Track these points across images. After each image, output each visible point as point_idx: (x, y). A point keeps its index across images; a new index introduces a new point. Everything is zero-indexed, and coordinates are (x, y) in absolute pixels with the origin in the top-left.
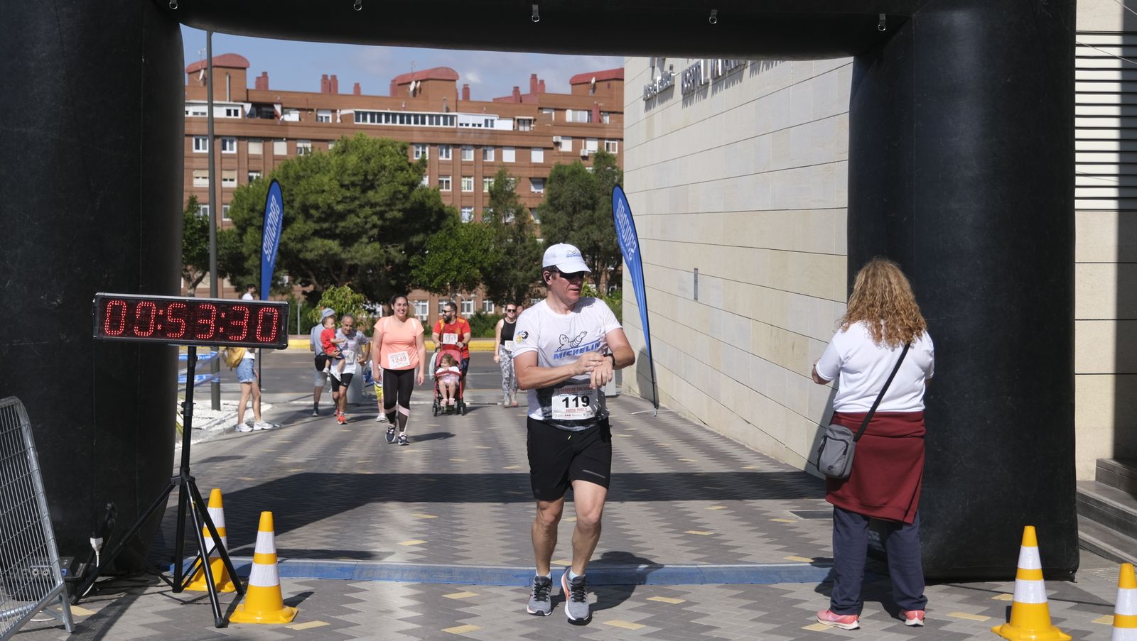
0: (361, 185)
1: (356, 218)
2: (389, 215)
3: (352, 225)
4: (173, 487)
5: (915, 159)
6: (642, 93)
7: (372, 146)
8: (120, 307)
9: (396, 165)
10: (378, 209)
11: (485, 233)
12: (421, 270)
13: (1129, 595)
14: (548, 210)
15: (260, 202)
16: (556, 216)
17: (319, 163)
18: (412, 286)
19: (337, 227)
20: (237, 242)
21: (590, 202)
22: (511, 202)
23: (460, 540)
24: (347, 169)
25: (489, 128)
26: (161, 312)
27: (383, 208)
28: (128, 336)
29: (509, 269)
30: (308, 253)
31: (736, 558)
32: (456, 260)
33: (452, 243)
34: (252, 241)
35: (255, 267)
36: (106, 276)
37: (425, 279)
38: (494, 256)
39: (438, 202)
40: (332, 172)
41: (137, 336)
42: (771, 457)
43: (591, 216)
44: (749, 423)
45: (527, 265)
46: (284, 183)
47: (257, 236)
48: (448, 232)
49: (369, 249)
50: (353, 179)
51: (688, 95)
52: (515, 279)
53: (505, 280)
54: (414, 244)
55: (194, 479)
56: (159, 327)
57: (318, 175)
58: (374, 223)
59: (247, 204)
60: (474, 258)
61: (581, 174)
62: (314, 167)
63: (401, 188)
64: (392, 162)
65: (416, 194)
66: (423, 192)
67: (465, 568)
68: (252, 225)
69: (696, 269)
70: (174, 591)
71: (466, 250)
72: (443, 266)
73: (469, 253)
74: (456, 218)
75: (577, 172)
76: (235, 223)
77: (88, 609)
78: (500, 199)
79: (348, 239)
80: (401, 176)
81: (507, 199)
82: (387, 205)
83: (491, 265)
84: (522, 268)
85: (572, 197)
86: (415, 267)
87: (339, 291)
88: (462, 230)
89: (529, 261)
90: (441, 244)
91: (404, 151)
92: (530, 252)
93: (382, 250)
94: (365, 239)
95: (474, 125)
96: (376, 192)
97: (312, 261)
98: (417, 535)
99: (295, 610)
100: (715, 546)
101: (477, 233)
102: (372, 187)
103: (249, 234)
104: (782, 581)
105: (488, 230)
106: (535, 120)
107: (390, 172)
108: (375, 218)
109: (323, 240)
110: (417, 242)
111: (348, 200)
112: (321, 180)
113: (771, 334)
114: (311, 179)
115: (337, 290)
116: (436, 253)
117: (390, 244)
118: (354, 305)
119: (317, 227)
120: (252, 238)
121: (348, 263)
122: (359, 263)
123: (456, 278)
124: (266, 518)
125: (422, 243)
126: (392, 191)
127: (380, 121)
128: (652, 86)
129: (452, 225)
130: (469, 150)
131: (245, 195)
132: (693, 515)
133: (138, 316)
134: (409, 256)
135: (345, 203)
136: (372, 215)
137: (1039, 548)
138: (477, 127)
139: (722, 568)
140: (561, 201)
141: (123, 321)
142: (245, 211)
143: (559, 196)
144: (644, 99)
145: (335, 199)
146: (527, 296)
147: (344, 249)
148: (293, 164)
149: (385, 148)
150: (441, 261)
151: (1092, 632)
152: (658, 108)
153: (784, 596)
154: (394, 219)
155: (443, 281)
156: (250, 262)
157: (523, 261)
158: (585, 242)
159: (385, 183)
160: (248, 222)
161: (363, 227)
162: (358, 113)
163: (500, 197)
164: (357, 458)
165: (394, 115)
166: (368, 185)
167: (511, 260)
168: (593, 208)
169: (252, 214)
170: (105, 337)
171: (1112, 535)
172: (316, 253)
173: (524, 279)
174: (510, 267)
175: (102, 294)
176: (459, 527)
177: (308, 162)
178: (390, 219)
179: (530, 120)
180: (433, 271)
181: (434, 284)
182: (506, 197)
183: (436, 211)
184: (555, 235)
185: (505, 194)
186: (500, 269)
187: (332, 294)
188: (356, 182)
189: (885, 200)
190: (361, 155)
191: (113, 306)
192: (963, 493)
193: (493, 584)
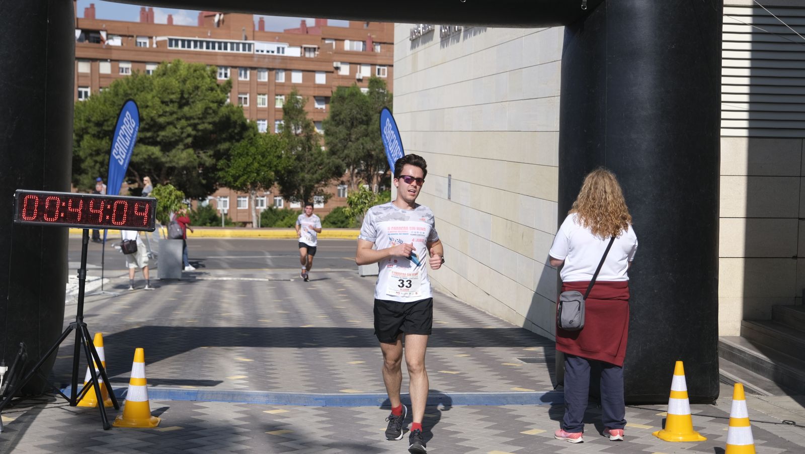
0: (178, 102)
1: (174, 129)
2: (200, 127)
3: (170, 134)
4: (71, 330)
5: (606, 102)
6: (409, 34)
7: (188, 70)
8: (34, 200)
9: (207, 86)
10: (192, 121)
11: (279, 142)
12: (227, 172)
13: (739, 404)
14: (331, 125)
15: (95, 114)
16: (337, 129)
17: (144, 83)
18: (219, 185)
19: (158, 136)
20: (75, 147)
21: (364, 118)
22: (301, 118)
23: (272, 376)
24: (167, 89)
25: (281, 54)
26: (64, 204)
27: (196, 121)
28: (39, 221)
29: (299, 172)
30: (134, 157)
31: (476, 389)
32: (256, 165)
33: (253, 150)
34: (88, 146)
35: (91, 167)
36: (20, 178)
37: (230, 179)
38: (286, 161)
39: (241, 117)
40: (154, 91)
41: (46, 221)
42: (505, 320)
43: (366, 130)
44: (489, 295)
45: (313, 169)
46: (115, 99)
47: (92, 142)
48: (250, 141)
49: (184, 155)
50: (173, 97)
51: (445, 38)
52: (303, 180)
53: (295, 180)
54: (221, 151)
55: (86, 324)
56: (62, 215)
57: (143, 93)
58: (189, 133)
59: (84, 116)
60: (270, 163)
61: (358, 95)
62: (139, 86)
63: (211, 105)
64: (204, 84)
65: (223, 110)
66: (229, 108)
67: (278, 394)
68: (87, 133)
69: (450, 175)
70: (71, 405)
71: (263, 156)
72: (245, 169)
73: (267, 158)
74: (255, 130)
75: (355, 94)
76: (74, 131)
77: (9, 417)
78: (292, 116)
79: (167, 146)
80: (211, 95)
81: (298, 115)
82: (199, 118)
83: (284, 168)
84: (309, 171)
85: (350, 114)
86: (221, 170)
87: (165, 189)
88: (261, 140)
89: (315, 165)
90: (244, 151)
91: (214, 75)
92: (316, 159)
93: (195, 156)
94: (181, 146)
95: (268, 52)
96: (191, 108)
97: (137, 163)
98: (239, 372)
99: (159, 419)
100: (461, 381)
101: (273, 143)
102: (187, 104)
103: (85, 140)
104: (508, 404)
105: (282, 140)
106: (319, 48)
107: (202, 92)
108: (190, 130)
109: (146, 146)
110: (223, 149)
111: (168, 114)
112: (146, 98)
113: (507, 226)
114: (137, 96)
115: (163, 188)
116: (239, 158)
117: (202, 150)
118: (176, 200)
119: (142, 135)
120: (87, 144)
121: (167, 165)
122: (176, 166)
123: (255, 179)
124: (139, 352)
125: (228, 150)
126: (204, 107)
127: (189, 46)
128: (417, 29)
129: (252, 135)
130: (264, 72)
131: (82, 108)
132: (445, 360)
133: (47, 207)
134: (218, 160)
135: (165, 116)
136: (187, 126)
137: (686, 376)
138: (270, 53)
139: (465, 394)
140: (342, 117)
141: (36, 210)
142: (82, 122)
143: (340, 113)
144: (410, 40)
145: (157, 113)
146: (312, 194)
147: (164, 154)
148: (122, 83)
149: (198, 72)
150: (243, 165)
151: (722, 436)
152: (421, 47)
153: (510, 413)
154: (204, 131)
155: (245, 181)
156: (86, 164)
157: (310, 165)
158: (361, 151)
159: (198, 100)
160: (84, 131)
161: (179, 136)
162: (171, 40)
163: (292, 112)
164: (186, 319)
165: (201, 42)
166: (183, 102)
167: (301, 164)
168: (367, 123)
169: (88, 124)
170: (22, 222)
171: (748, 374)
172: (141, 157)
173: (310, 181)
174: (299, 170)
175: (21, 190)
176: (271, 367)
177: (134, 83)
178: (202, 130)
179: (315, 49)
180: (236, 173)
181: (237, 183)
182: (297, 113)
183: (239, 124)
184: (336, 145)
185: (296, 111)
186: (291, 172)
187: (159, 190)
188: (174, 100)
189: (585, 131)
190: (178, 77)
191: (28, 200)
192: (637, 342)
193: (299, 405)
